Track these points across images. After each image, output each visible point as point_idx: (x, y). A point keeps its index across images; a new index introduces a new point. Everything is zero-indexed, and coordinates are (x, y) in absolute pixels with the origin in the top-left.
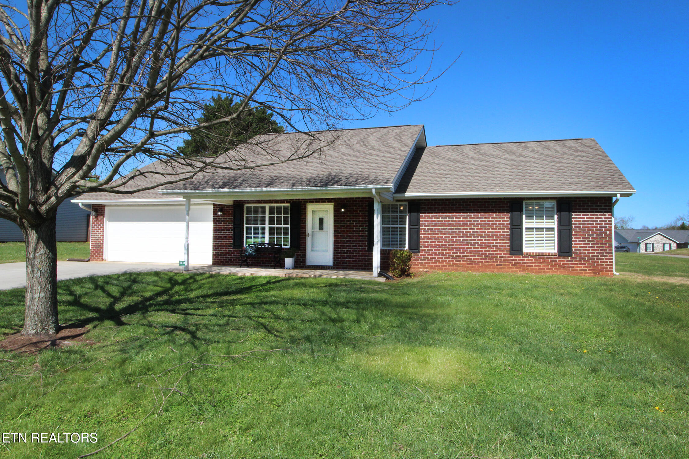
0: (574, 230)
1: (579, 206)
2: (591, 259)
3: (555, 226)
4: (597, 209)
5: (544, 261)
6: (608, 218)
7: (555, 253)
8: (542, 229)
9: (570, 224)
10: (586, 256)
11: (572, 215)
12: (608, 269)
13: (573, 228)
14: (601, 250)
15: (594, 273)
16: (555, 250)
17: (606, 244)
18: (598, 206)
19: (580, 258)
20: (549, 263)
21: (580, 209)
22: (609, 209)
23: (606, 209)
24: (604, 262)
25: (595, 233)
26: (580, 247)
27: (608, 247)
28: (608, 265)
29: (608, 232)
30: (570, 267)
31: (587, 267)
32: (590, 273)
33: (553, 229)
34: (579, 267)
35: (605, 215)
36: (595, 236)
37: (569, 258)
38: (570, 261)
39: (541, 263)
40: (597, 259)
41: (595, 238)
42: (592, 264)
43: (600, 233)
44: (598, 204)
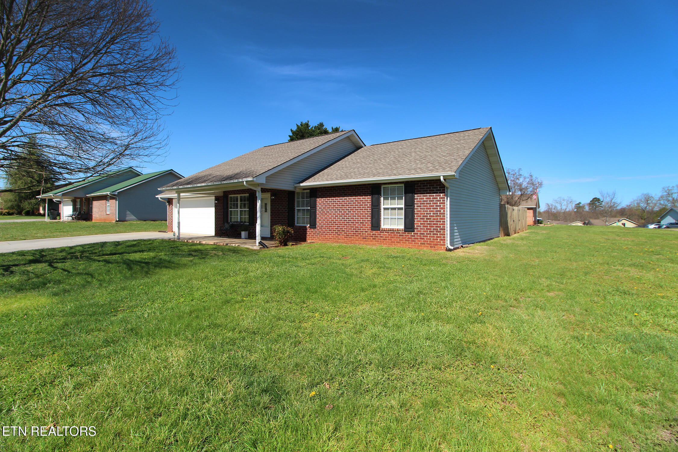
0: (416, 209)
1: (420, 189)
2: (428, 234)
3: (403, 206)
4: (434, 190)
5: (395, 235)
6: (442, 198)
7: (402, 229)
8: (395, 209)
9: (413, 204)
10: (425, 231)
11: (414, 196)
12: (442, 243)
13: (416, 207)
14: (436, 227)
15: (431, 247)
16: (402, 227)
17: (440, 222)
18: (435, 188)
19: (420, 234)
20: (398, 238)
21: (421, 191)
22: (443, 190)
23: (441, 190)
24: (438, 237)
25: (432, 211)
26: (421, 224)
27: (442, 224)
28: (442, 240)
29: (442, 211)
30: (413, 241)
31: (425, 241)
32: (428, 247)
33: (401, 209)
34: (419, 241)
35: (440, 195)
36: (432, 215)
37: (413, 233)
38: (413, 236)
39: (392, 237)
40: (433, 234)
41: (432, 216)
42: (429, 239)
43: (436, 211)
44: (435, 186)
